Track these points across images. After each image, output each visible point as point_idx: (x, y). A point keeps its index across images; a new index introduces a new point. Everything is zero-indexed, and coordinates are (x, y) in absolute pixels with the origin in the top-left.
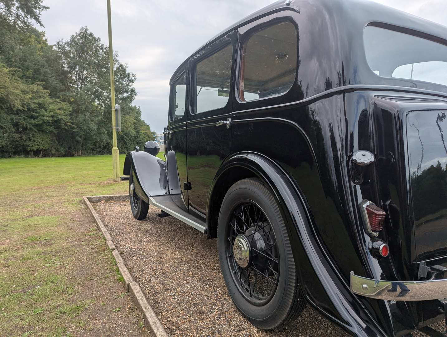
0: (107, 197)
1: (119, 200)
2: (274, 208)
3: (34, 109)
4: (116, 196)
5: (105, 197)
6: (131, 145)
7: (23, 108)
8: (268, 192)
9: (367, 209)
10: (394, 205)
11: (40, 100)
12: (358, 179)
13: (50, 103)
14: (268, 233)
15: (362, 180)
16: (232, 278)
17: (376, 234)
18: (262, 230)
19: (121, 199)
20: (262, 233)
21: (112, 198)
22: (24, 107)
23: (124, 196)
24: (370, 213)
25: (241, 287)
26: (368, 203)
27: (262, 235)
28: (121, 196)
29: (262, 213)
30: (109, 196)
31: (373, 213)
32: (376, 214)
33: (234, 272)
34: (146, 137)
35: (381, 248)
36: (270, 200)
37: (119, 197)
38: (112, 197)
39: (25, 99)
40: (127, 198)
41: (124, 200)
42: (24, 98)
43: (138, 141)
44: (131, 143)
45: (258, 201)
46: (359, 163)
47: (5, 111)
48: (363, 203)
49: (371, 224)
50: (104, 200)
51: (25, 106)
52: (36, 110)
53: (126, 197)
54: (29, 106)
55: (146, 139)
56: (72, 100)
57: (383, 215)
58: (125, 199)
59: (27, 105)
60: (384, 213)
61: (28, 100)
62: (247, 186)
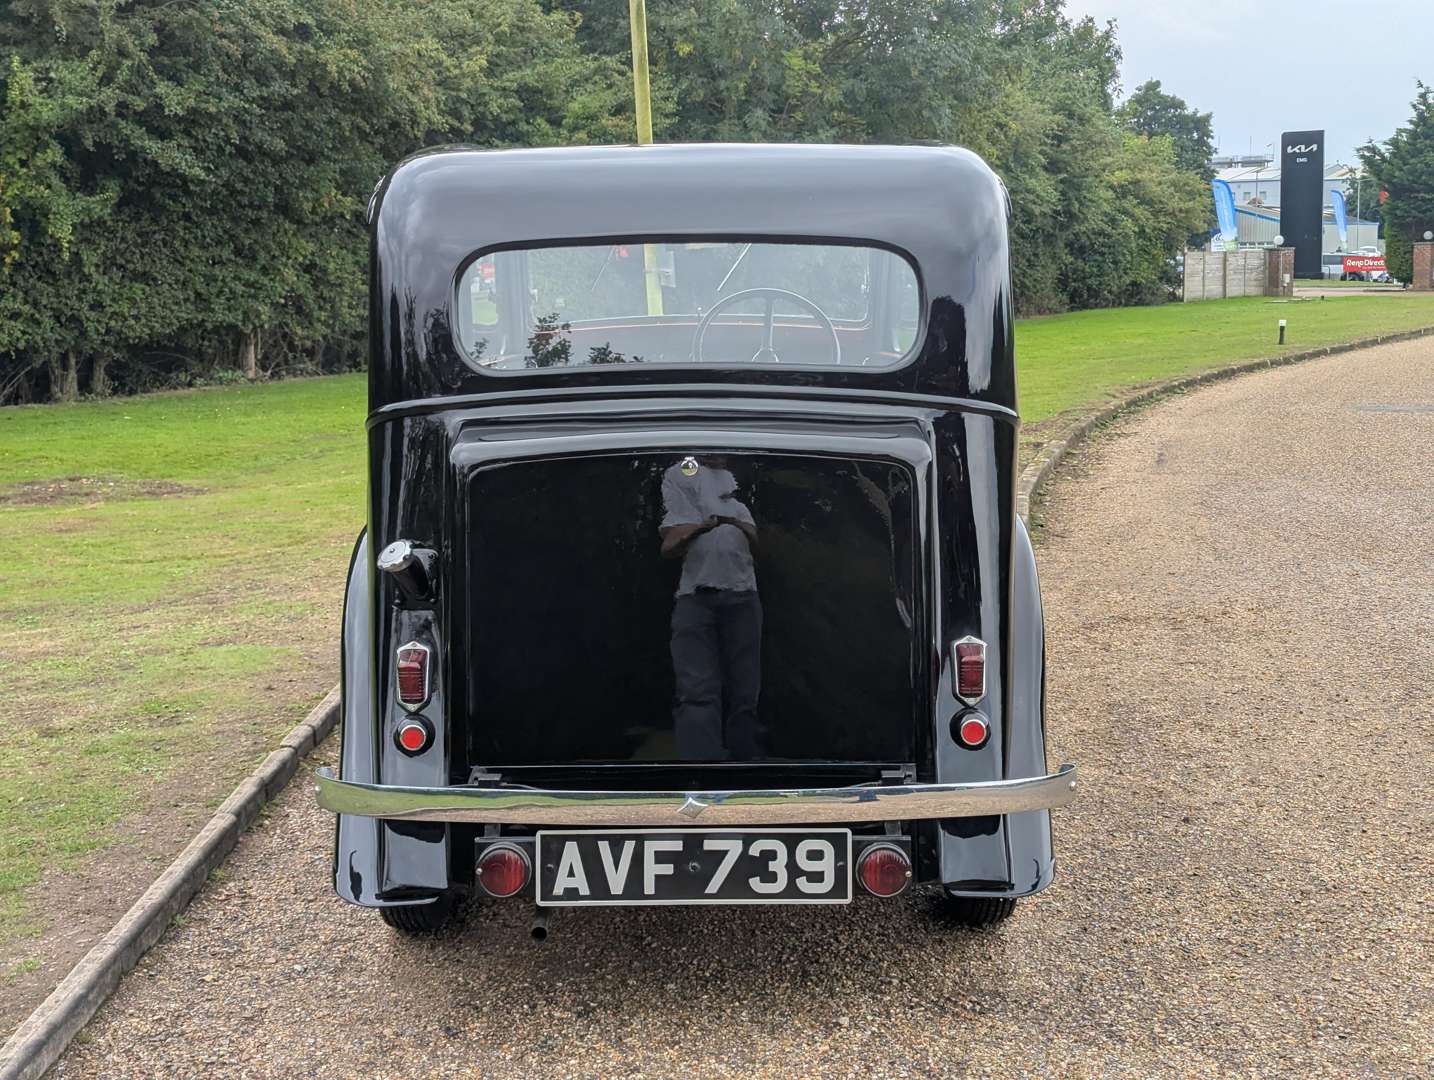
3: (505, 117)
6: (1031, 265)
7: (456, 124)
11: (528, 71)
13: (575, 83)
22: (459, 118)
34: (1138, 212)
39: (464, 75)
42: (457, 72)
43: (1084, 239)
44: (1036, 255)
47: (377, 146)
51: (466, 112)
52: (513, 123)
54: (481, 109)
55: (1135, 220)
56: (685, 49)
59: (472, 106)
61: (474, 77)
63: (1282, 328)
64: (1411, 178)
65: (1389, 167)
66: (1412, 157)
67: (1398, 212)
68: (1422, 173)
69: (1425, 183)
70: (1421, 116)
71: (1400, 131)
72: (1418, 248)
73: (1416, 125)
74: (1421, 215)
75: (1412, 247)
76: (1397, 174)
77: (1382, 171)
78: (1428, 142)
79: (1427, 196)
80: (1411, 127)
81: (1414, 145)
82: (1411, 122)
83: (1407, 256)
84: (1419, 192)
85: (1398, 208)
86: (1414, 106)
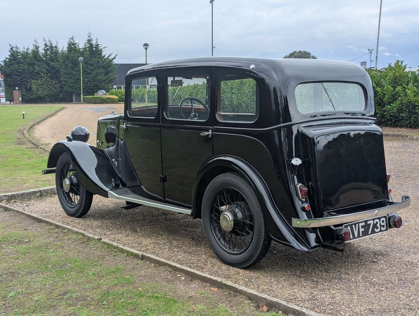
0: (8, 195)
1: (22, 198)
2: (249, 191)
4: (19, 194)
5: (6, 196)
8: (245, 182)
9: (299, 188)
10: (313, 185)
12: (295, 173)
14: (244, 208)
15: (297, 173)
16: (217, 242)
17: (304, 200)
18: (240, 207)
19: (25, 197)
20: (240, 208)
21: (14, 197)
23: (28, 193)
24: (301, 190)
25: (225, 247)
26: (300, 184)
27: (239, 210)
28: (24, 193)
29: (241, 195)
30: (10, 194)
31: (302, 189)
32: (303, 190)
33: (218, 238)
35: (306, 207)
36: (247, 186)
37: (23, 194)
38: (14, 194)
40: (31, 195)
41: (28, 197)
45: (238, 188)
46: (294, 165)
48: (298, 184)
49: (301, 195)
50: (5, 199)
53: (30, 193)
57: (306, 190)
58: (30, 196)
60: (307, 189)
62: (229, 178)
63: (24, 114)
64: (11, 72)
65: (4, 68)
66: (10, 66)
67: (8, 82)
68: (14, 71)
69: (15, 73)
70: (12, 54)
71: (6, 58)
72: (14, 92)
73: (11, 57)
74: (14, 83)
75: (13, 92)
76: (7, 70)
77: (2, 70)
78: (14, 62)
79: (16, 77)
80: (9, 57)
81: (11, 62)
82: (9, 56)
83: (12, 94)
84: (13, 76)
85: (8, 80)
86: (10, 51)
